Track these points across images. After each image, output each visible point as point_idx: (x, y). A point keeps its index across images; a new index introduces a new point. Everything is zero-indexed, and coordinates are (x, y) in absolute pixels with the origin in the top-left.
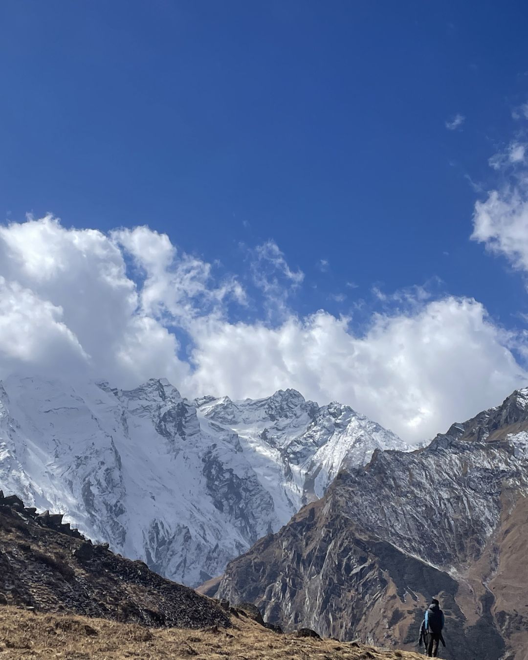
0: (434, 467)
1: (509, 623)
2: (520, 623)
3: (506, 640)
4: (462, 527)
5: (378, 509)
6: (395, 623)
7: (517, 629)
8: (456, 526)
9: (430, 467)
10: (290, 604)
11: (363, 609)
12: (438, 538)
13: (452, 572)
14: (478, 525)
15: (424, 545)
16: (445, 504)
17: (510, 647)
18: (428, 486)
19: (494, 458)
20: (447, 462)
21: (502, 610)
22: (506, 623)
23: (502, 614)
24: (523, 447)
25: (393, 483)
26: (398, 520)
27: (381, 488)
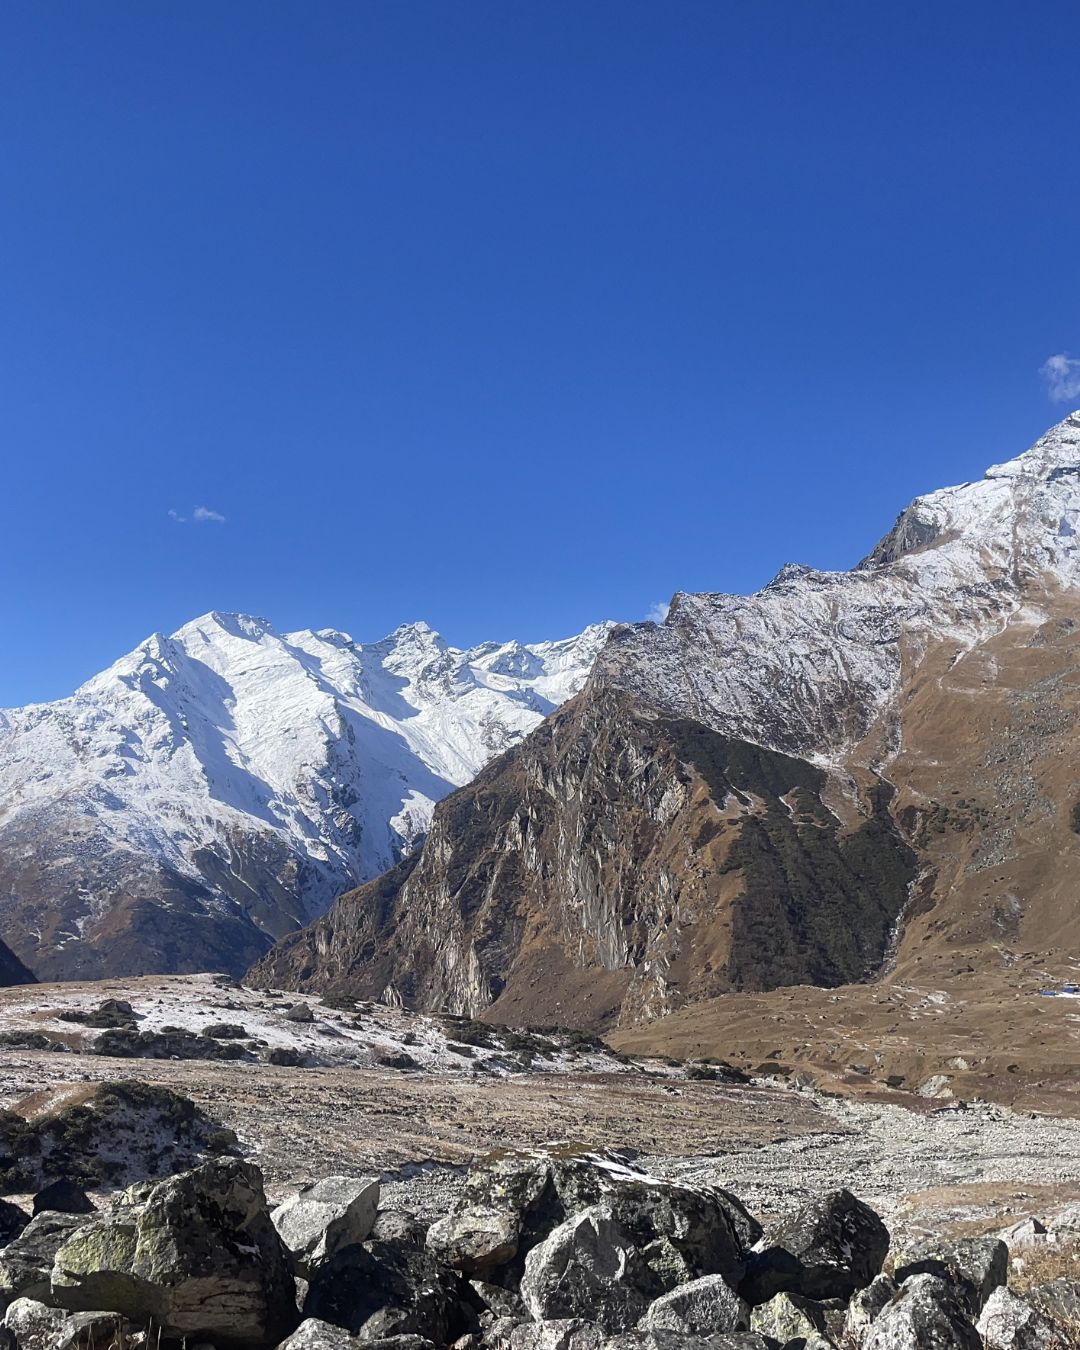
0: (780, 611)
1: (924, 824)
2: (944, 821)
3: (920, 853)
4: (832, 694)
5: (679, 677)
6: (704, 844)
7: (941, 832)
8: (822, 693)
9: (772, 612)
10: (535, 850)
11: (654, 834)
12: (790, 712)
13: (819, 760)
14: (861, 688)
15: (763, 724)
16: (801, 663)
17: (928, 863)
18: (770, 639)
19: (884, 589)
20: (803, 603)
21: (909, 804)
22: (918, 826)
23: (911, 811)
24: (933, 572)
25: (707, 638)
26: (716, 691)
27: (685, 646)
